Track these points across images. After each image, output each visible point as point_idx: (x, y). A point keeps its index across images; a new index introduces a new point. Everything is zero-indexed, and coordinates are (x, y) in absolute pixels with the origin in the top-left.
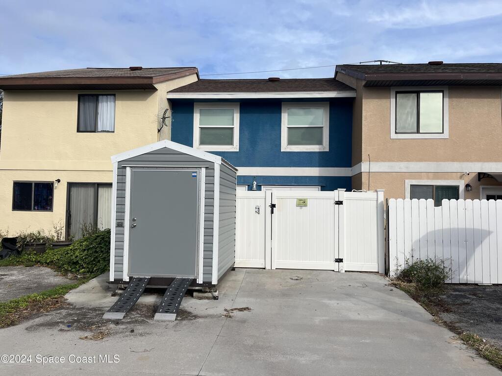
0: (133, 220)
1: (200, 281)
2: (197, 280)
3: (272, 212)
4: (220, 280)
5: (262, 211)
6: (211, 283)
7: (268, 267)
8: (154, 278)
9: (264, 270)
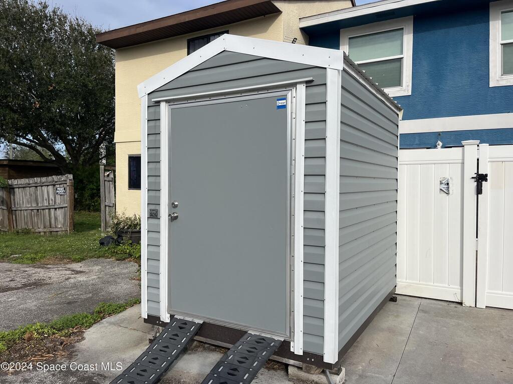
0: (173, 206)
1: (297, 348)
2: (292, 344)
3: (479, 191)
4: (343, 353)
5: (455, 188)
6: (322, 357)
7: (469, 302)
8: (210, 324)
9: (459, 306)
